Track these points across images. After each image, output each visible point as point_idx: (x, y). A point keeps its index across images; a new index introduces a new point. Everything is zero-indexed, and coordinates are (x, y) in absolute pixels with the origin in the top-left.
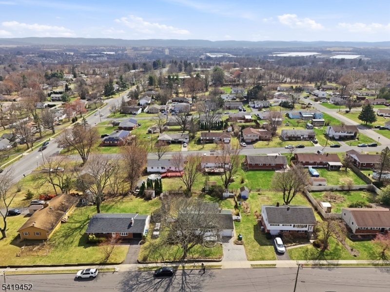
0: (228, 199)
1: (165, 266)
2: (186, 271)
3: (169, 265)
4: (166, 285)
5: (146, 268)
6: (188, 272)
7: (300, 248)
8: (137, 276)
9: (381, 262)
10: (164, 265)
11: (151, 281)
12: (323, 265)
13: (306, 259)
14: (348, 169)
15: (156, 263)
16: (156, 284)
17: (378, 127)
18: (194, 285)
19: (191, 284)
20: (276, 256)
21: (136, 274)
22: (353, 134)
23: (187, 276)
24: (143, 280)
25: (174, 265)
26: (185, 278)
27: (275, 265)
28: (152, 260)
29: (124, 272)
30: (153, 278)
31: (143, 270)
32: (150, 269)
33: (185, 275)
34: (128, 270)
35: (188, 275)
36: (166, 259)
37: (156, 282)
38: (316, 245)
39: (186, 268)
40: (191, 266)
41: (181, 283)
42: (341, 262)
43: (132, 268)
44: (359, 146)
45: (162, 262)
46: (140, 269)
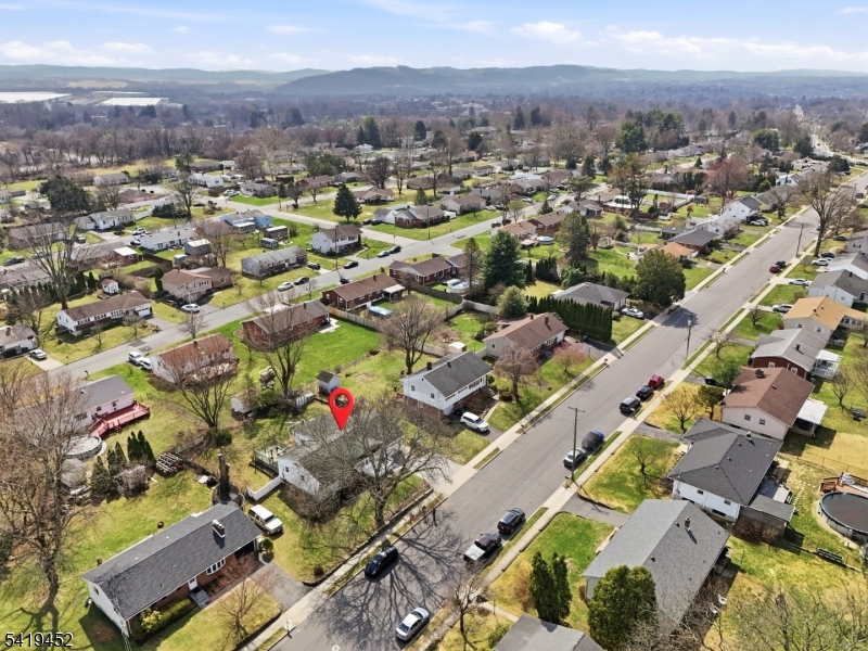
0: (309, 407)
1: (365, 555)
2: (406, 537)
3: (371, 550)
4: (409, 574)
5: (339, 581)
6: (411, 535)
7: (495, 411)
8: (343, 603)
9: (574, 382)
10: (363, 555)
11: (378, 591)
12: (537, 417)
13: (516, 422)
14: (412, 292)
15: (345, 562)
16: (392, 586)
17: (369, 222)
18: (445, 542)
19: (440, 545)
20: (486, 438)
21: (337, 603)
22: (356, 240)
23: (419, 541)
24: (363, 598)
25: (379, 543)
26: (420, 544)
27: (497, 449)
28: (331, 564)
29: (310, 618)
30: (373, 584)
31: (337, 588)
32: (347, 578)
33: (415, 542)
34: (311, 610)
35: (418, 538)
36: (355, 545)
37: (388, 584)
38: (506, 399)
39: (402, 534)
40: (405, 525)
41: (424, 554)
42: (548, 403)
43: (314, 603)
44: (380, 257)
45: (353, 555)
46: (330, 591)
